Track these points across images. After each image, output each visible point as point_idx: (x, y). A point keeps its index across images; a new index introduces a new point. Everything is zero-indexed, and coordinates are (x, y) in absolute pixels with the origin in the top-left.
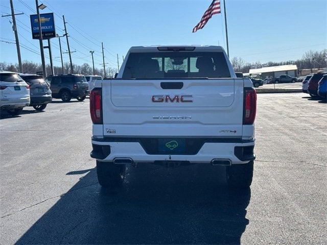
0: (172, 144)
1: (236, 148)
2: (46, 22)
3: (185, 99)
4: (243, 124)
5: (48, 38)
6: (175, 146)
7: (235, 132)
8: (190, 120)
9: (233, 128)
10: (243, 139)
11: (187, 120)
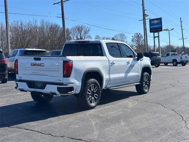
0: (39, 84)
1: (58, 87)
2: (158, 23)
3: (42, 65)
4: (63, 77)
5: (158, 31)
6: (40, 85)
7: (60, 80)
8: (44, 74)
9: (59, 78)
10: (64, 84)
11: (43, 74)
